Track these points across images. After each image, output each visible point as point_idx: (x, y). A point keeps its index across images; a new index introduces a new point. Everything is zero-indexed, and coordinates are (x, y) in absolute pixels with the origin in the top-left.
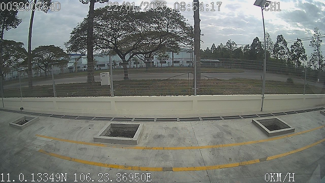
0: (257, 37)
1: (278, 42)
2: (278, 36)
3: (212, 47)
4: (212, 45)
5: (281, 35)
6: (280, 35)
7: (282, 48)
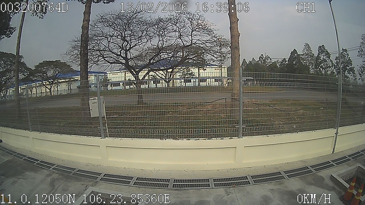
0: (295, 49)
1: (319, 54)
2: (319, 47)
3: (243, 62)
5: (322, 46)
7: (325, 61)
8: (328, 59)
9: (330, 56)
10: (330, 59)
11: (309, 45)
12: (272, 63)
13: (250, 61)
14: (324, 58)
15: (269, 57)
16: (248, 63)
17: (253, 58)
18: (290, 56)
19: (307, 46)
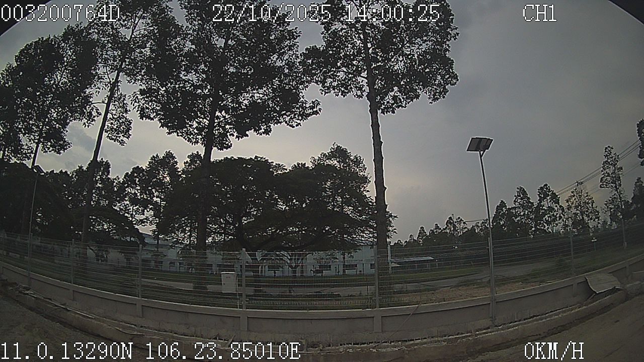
0: (502, 201)
1: (541, 200)
2: (539, 190)
3: (419, 233)
6: (543, 186)
7: (551, 209)
8: (556, 206)
9: (559, 200)
10: (559, 204)
11: (524, 189)
12: (466, 230)
13: (431, 230)
14: (549, 207)
15: (461, 220)
16: (428, 234)
17: (436, 224)
18: (496, 212)
19: (522, 192)
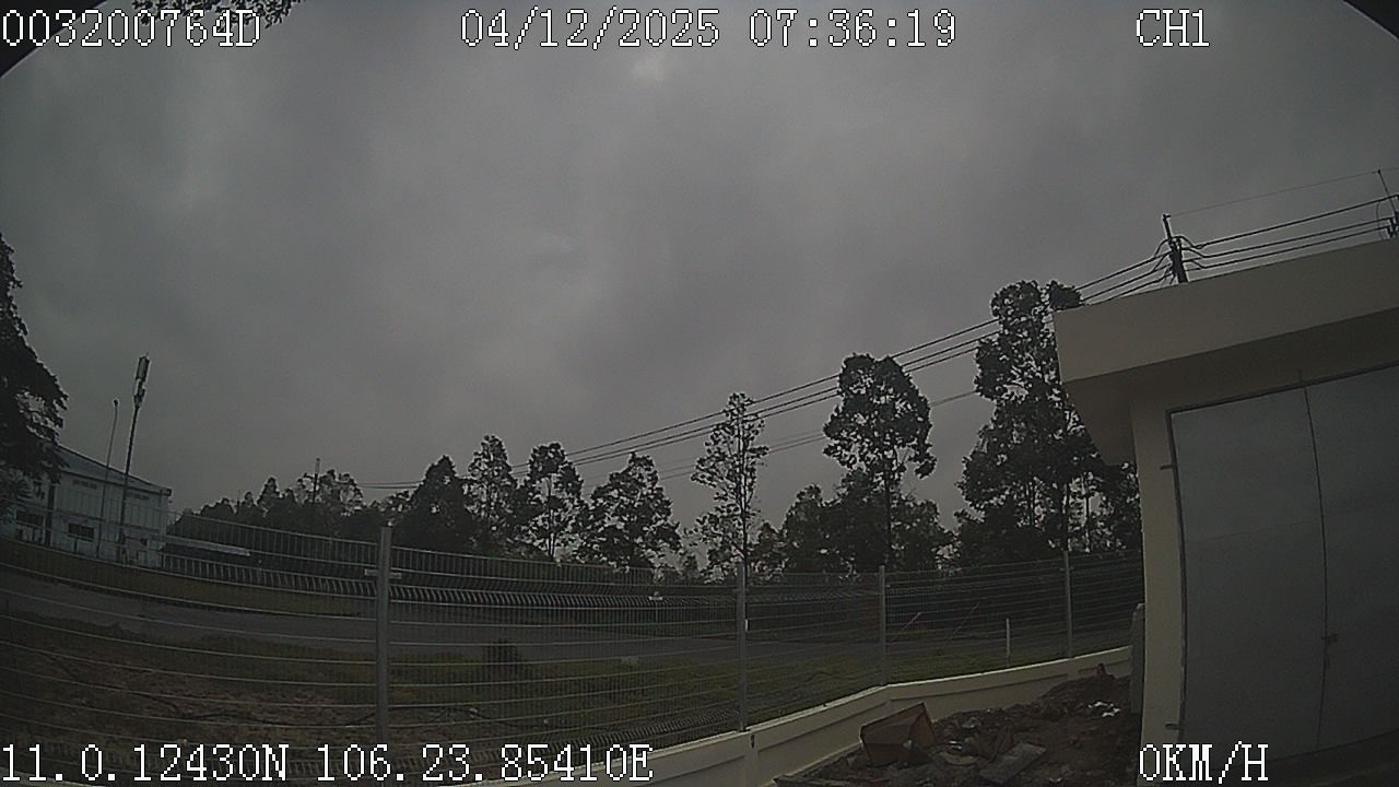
0: (445, 459)
1: (534, 476)
2: (535, 451)
3: (264, 492)
4: (266, 486)
5: (552, 446)
6: (548, 445)
7: (554, 503)
8: (572, 500)
9: (580, 487)
10: (579, 498)
11: (500, 443)
12: (358, 508)
14: (550, 497)
15: (352, 481)
18: (425, 481)
19: (495, 450)
